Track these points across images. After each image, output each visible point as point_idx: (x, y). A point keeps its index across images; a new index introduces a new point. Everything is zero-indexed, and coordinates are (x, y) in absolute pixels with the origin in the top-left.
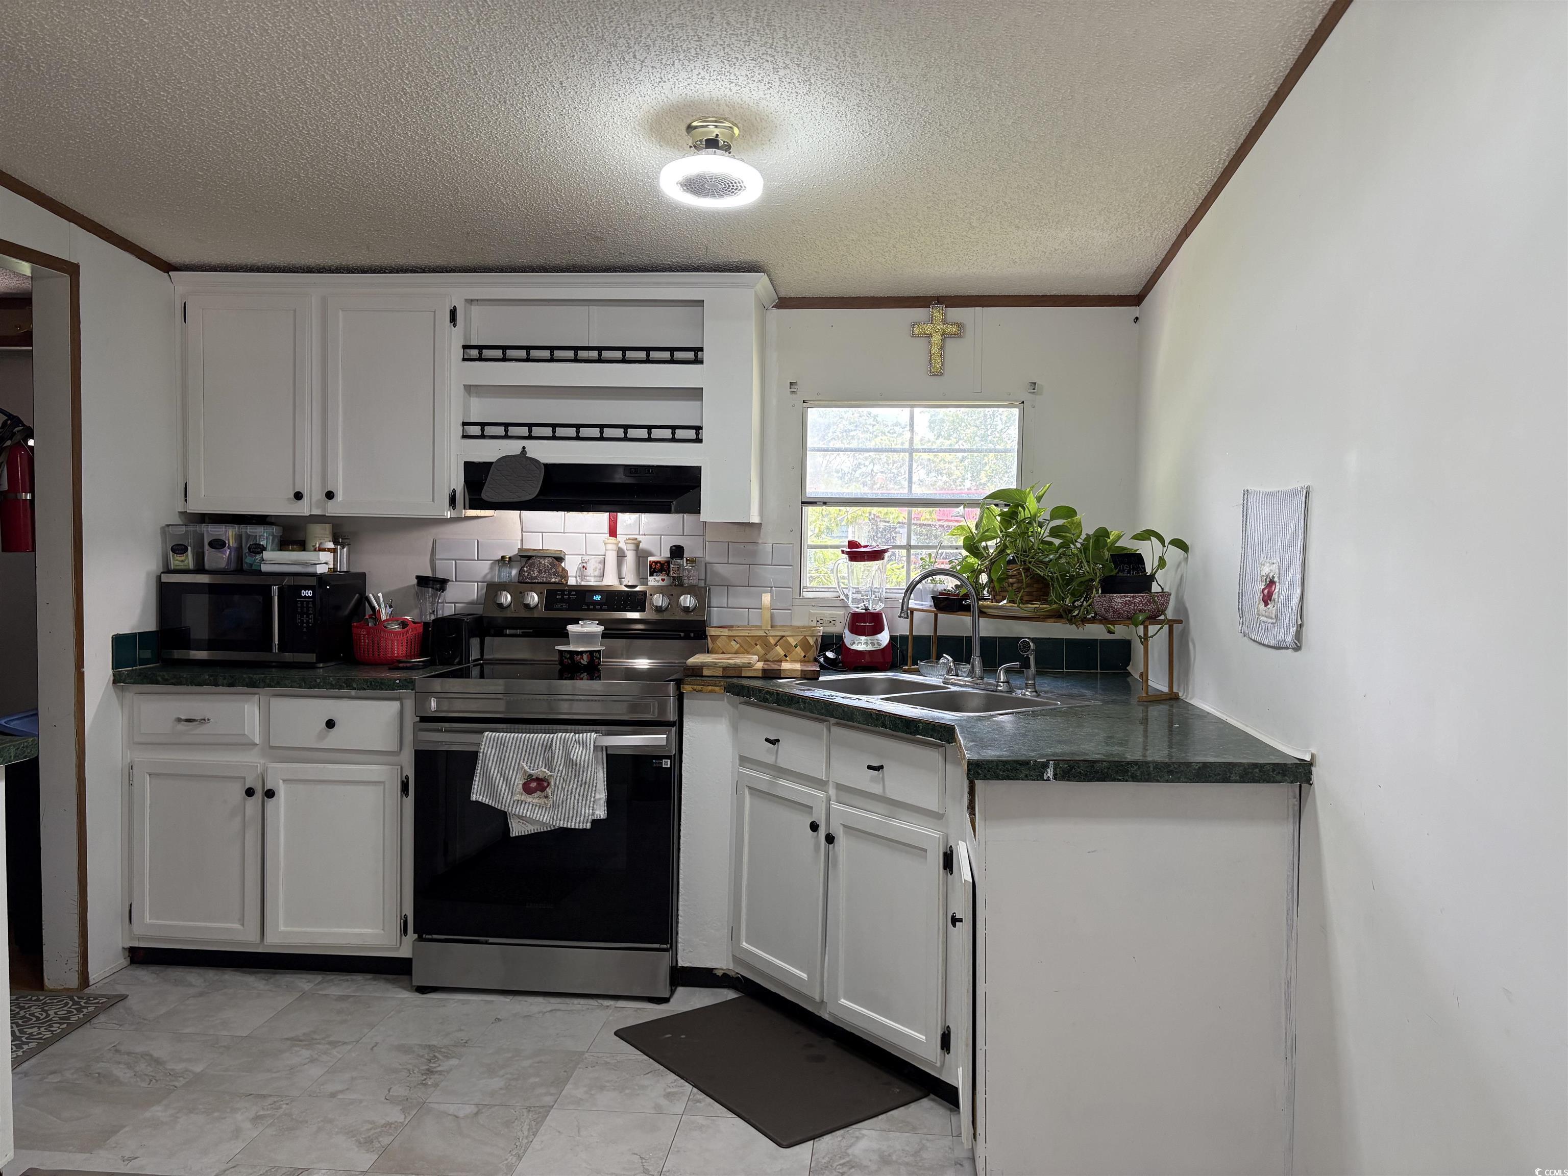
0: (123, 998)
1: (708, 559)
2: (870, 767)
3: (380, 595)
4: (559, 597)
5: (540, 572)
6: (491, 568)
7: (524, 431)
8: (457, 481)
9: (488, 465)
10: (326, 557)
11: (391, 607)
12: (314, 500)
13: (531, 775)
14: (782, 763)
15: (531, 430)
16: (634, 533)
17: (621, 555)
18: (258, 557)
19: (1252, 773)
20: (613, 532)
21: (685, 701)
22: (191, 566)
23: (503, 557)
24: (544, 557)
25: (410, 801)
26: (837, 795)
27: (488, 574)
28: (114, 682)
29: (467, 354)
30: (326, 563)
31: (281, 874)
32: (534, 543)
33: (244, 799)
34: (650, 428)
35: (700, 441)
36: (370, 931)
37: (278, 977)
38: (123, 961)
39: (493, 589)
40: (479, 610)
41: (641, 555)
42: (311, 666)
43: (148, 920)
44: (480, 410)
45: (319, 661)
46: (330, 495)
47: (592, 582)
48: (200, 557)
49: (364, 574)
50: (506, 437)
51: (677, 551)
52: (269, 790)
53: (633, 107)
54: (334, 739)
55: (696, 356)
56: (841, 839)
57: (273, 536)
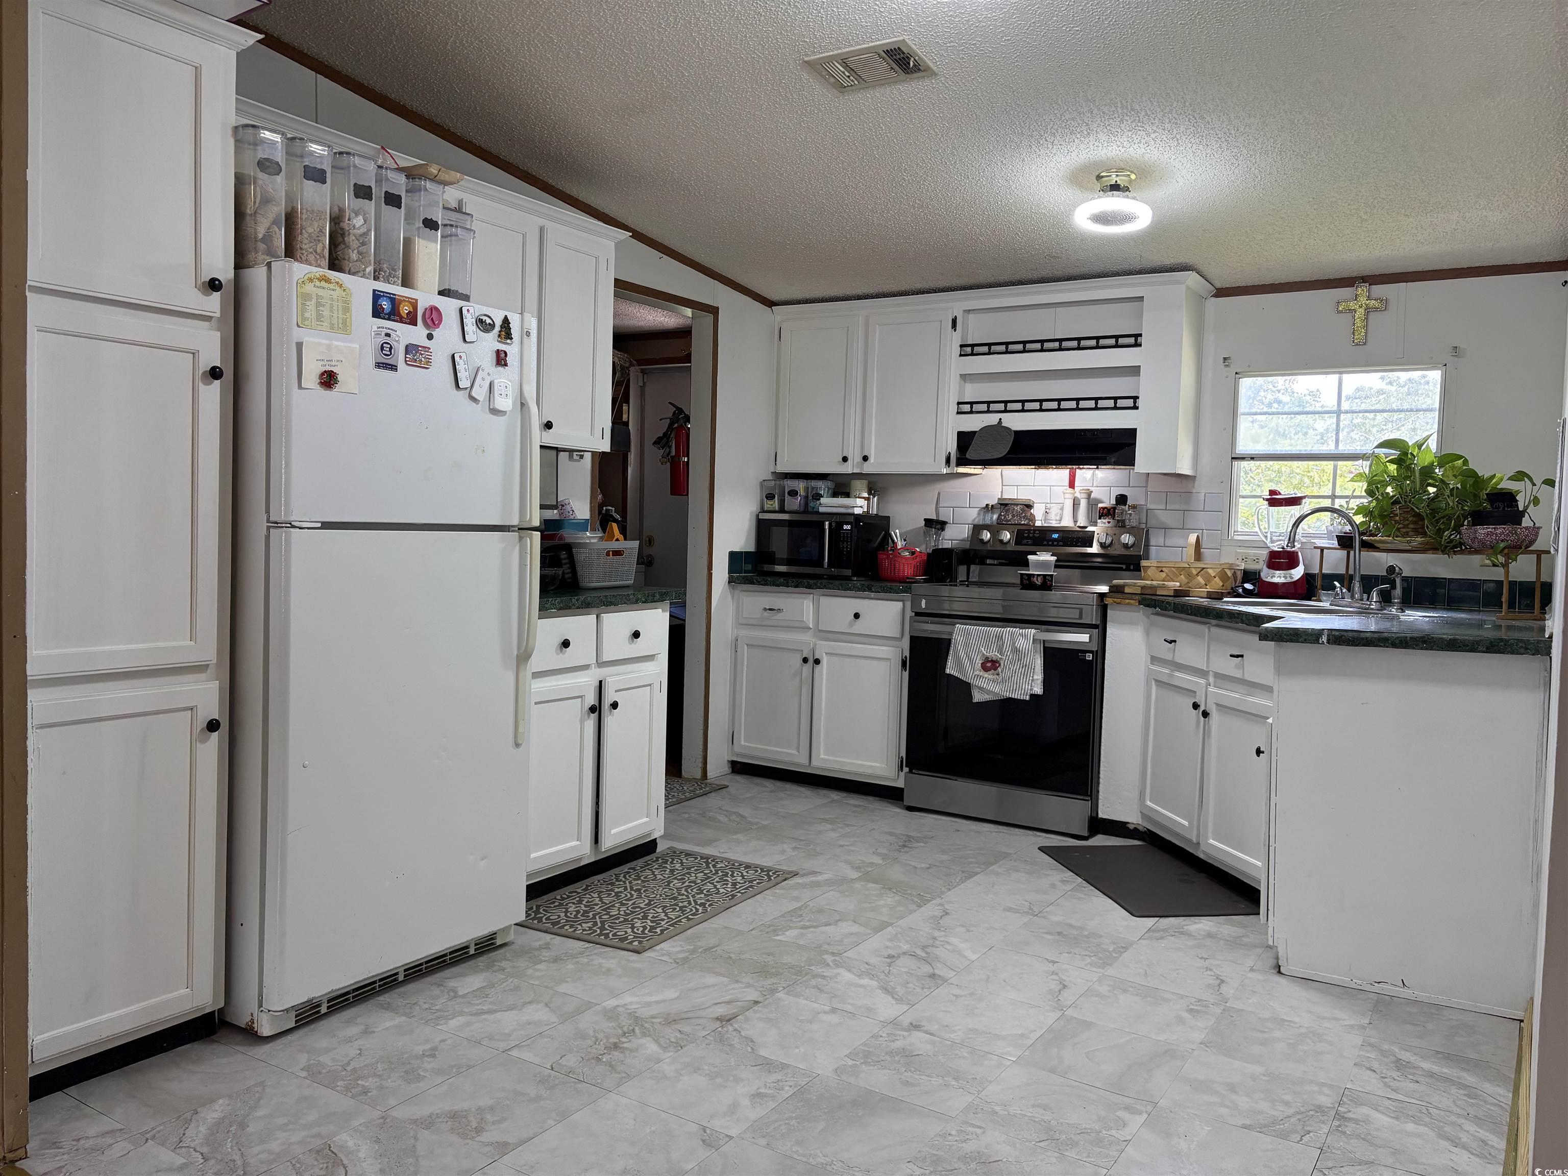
0: (726, 787)
1: (1150, 506)
2: (1231, 656)
3: (897, 531)
4: (1026, 535)
5: (1013, 516)
6: (979, 514)
7: (1001, 407)
8: (951, 446)
9: (973, 433)
10: (860, 502)
11: (905, 540)
12: (855, 462)
13: (987, 658)
14: (1178, 659)
15: (1006, 406)
16: (1088, 485)
17: (1076, 504)
18: (818, 502)
19: (1497, 646)
20: (1072, 485)
21: (1109, 612)
22: (777, 509)
23: (987, 505)
24: (1017, 505)
25: (906, 674)
26: (1215, 682)
27: (975, 518)
28: (729, 582)
29: (964, 351)
30: (861, 507)
31: (822, 718)
32: (1011, 494)
33: (802, 666)
34: (1096, 399)
35: (1137, 408)
36: (878, 765)
37: (819, 790)
38: (727, 769)
39: (977, 529)
40: (967, 546)
41: (1092, 503)
42: (848, 578)
43: (743, 743)
44: (972, 392)
45: (853, 575)
46: (865, 458)
47: (1054, 524)
48: (782, 502)
49: (889, 517)
50: (988, 411)
51: (1122, 499)
52: (817, 659)
53: (1055, 170)
54: (859, 627)
55: (1136, 340)
56: (1214, 715)
57: (829, 489)
